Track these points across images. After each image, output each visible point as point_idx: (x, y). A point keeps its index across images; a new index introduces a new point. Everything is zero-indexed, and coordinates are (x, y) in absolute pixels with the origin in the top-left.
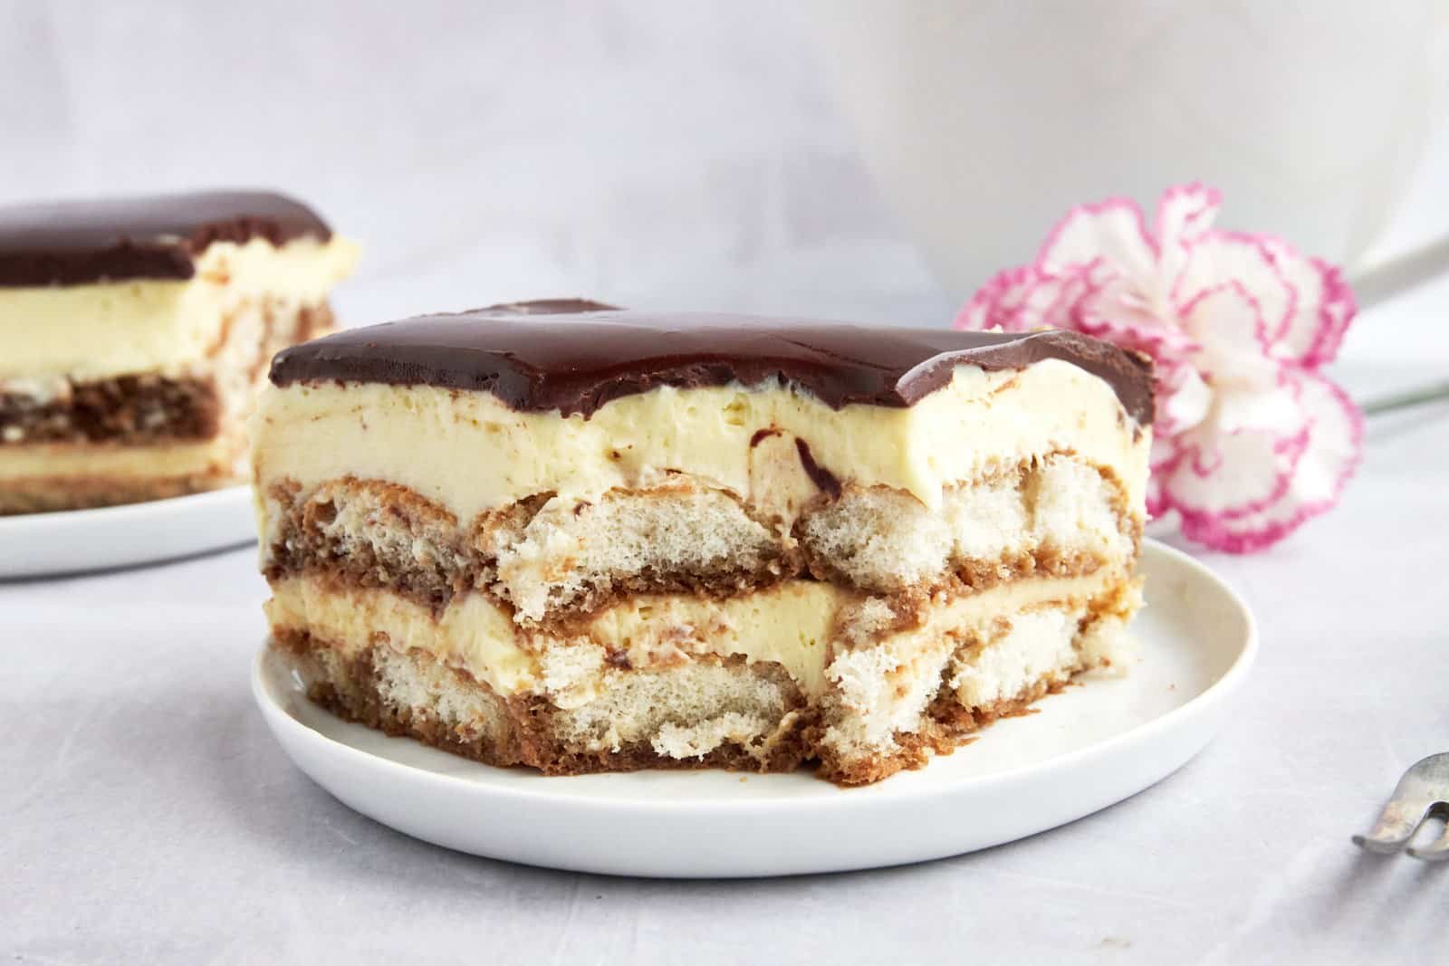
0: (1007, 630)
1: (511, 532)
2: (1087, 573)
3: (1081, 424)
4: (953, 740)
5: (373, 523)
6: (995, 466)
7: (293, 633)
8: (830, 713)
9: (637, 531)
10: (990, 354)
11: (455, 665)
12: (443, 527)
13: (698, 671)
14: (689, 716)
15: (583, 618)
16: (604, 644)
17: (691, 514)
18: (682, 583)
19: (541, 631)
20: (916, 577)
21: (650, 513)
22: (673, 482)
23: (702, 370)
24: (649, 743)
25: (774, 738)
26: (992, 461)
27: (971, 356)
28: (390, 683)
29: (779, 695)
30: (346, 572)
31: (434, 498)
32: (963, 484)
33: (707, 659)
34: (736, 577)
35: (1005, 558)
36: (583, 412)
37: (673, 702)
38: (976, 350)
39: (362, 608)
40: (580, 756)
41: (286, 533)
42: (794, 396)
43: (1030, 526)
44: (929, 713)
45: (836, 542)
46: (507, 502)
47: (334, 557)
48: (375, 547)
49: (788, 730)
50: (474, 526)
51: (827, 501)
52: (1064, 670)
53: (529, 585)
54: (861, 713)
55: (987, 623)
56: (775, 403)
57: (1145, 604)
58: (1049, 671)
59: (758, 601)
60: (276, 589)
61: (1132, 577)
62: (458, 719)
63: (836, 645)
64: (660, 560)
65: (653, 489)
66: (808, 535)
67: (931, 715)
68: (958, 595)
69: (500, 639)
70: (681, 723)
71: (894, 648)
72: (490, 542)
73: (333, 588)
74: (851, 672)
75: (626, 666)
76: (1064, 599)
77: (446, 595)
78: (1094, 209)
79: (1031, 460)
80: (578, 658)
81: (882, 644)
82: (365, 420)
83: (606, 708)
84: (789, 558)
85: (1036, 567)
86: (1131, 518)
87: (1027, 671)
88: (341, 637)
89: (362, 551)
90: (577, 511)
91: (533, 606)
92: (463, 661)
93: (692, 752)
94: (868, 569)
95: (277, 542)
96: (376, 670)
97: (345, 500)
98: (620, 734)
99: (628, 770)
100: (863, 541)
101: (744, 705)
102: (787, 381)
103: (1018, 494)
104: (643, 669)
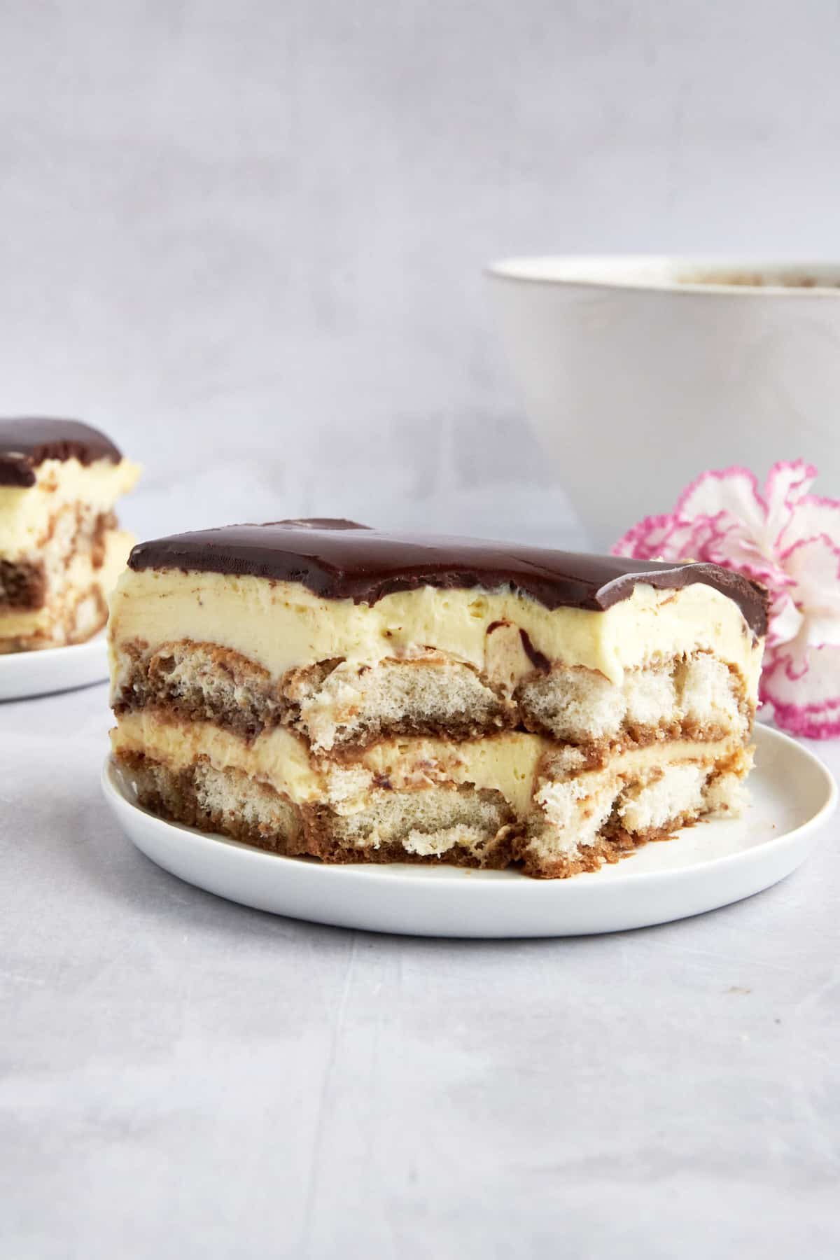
0: (660, 777)
1: (310, 685)
2: (716, 740)
3: (717, 631)
4: (617, 854)
5: (205, 674)
6: (658, 658)
7: (131, 753)
8: (534, 828)
9: (400, 689)
10: (659, 577)
11: (262, 780)
12: (259, 679)
13: (439, 793)
14: (430, 825)
15: (358, 750)
16: (372, 769)
17: (442, 679)
18: (430, 729)
19: (327, 758)
20: (601, 733)
21: (412, 677)
22: (431, 656)
23: (455, 576)
24: (401, 843)
25: (491, 844)
26: (657, 654)
27: (646, 577)
28: (206, 793)
29: (497, 813)
30: (179, 709)
31: (253, 657)
32: (637, 668)
33: (446, 785)
34: (470, 727)
35: (661, 724)
36: (369, 601)
37: (419, 815)
38: (650, 573)
39: (190, 736)
40: (350, 850)
41: (134, 678)
42: (520, 599)
43: (679, 703)
44: (601, 833)
45: (545, 705)
46: (310, 663)
47: (170, 698)
48: (205, 692)
49: (503, 838)
50: (284, 679)
51: (540, 675)
52: (695, 810)
53: (323, 723)
54: (559, 826)
55: (646, 770)
56: (506, 602)
57: (755, 766)
58: (685, 810)
59: (485, 745)
60: (121, 720)
61: (746, 746)
62: (260, 820)
63: (541, 779)
64: (416, 712)
65: (416, 659)
66: (524, 699)
67: (602, 835)
68: (628, 749)
69: (298, 762)
70: (424, 831)
71: (584, 782)
72: (296, 691)
73: (168, 721)
74: (553, 797)
75: (388, 787)
76: (700, 758)
77: (257, 729)
78: (719, 475)
79: (682, 655)
80: (354, 779)
81: (576, 779)
82: (201, 599)
83: (370, 816)
84: (509, 715)
85: (681, 733)
86: (748, 703)
87: (671, 808)
88: (170, 758)
89: (193, 694)
90: (361, 672)
91: (325, 739)
92: (268, 777)
93: (432, 852)
94: (567, 726)
95: (126, 685)
96: (197, 782)
97: (183, 656)
98: (380, 836)
99: (384, 863)
100: (564, 705)
101: (470, 820)
102: (516, 587)
103: (672, 679)
104: (399, 790)
